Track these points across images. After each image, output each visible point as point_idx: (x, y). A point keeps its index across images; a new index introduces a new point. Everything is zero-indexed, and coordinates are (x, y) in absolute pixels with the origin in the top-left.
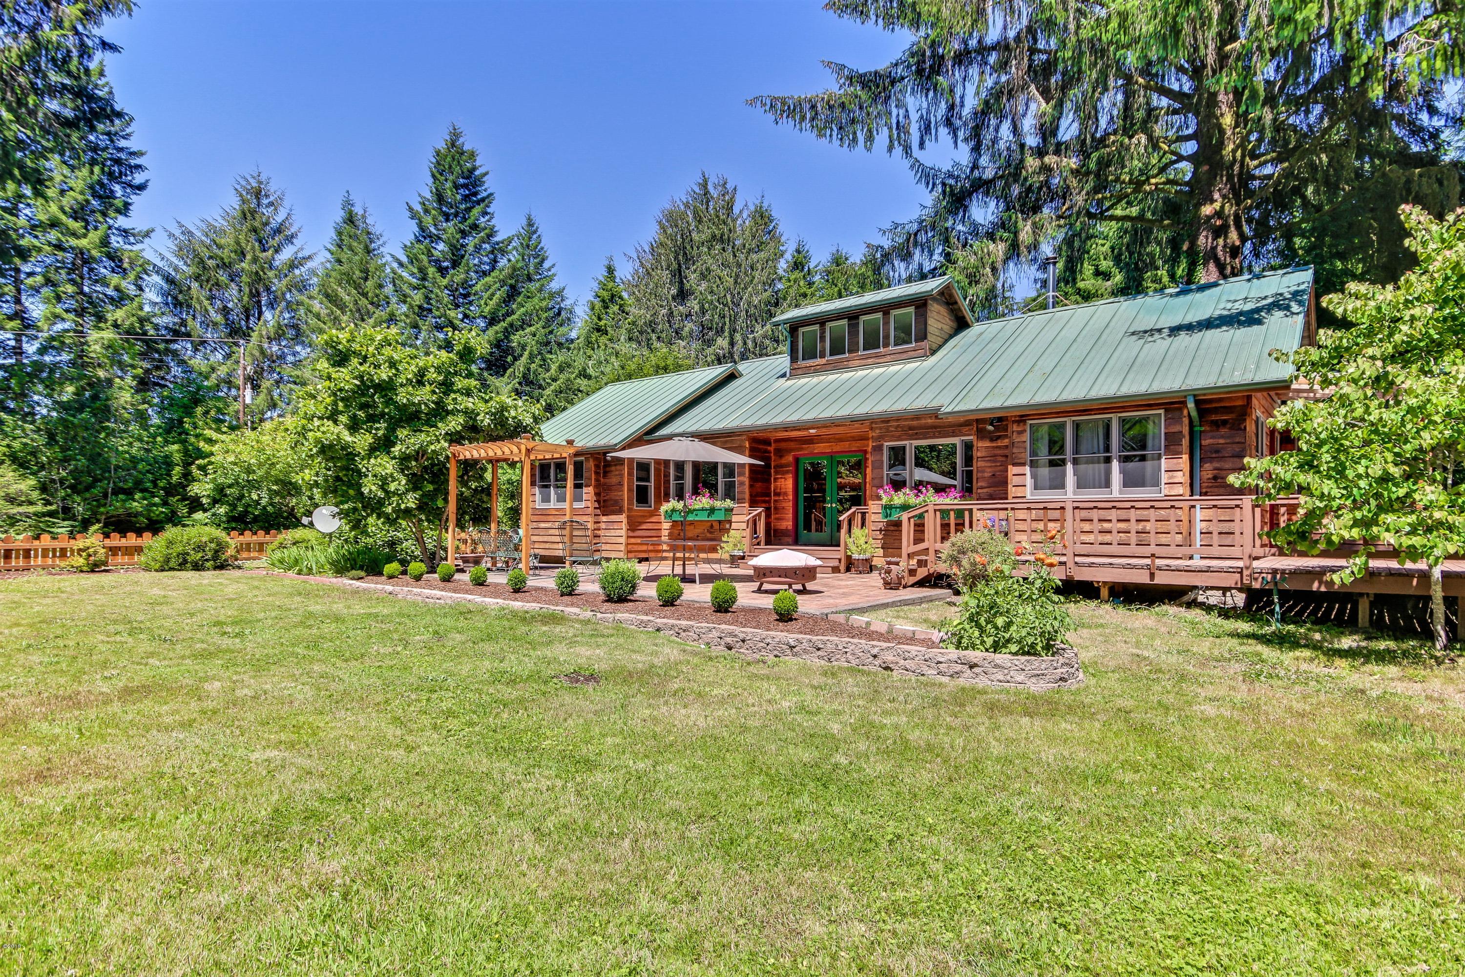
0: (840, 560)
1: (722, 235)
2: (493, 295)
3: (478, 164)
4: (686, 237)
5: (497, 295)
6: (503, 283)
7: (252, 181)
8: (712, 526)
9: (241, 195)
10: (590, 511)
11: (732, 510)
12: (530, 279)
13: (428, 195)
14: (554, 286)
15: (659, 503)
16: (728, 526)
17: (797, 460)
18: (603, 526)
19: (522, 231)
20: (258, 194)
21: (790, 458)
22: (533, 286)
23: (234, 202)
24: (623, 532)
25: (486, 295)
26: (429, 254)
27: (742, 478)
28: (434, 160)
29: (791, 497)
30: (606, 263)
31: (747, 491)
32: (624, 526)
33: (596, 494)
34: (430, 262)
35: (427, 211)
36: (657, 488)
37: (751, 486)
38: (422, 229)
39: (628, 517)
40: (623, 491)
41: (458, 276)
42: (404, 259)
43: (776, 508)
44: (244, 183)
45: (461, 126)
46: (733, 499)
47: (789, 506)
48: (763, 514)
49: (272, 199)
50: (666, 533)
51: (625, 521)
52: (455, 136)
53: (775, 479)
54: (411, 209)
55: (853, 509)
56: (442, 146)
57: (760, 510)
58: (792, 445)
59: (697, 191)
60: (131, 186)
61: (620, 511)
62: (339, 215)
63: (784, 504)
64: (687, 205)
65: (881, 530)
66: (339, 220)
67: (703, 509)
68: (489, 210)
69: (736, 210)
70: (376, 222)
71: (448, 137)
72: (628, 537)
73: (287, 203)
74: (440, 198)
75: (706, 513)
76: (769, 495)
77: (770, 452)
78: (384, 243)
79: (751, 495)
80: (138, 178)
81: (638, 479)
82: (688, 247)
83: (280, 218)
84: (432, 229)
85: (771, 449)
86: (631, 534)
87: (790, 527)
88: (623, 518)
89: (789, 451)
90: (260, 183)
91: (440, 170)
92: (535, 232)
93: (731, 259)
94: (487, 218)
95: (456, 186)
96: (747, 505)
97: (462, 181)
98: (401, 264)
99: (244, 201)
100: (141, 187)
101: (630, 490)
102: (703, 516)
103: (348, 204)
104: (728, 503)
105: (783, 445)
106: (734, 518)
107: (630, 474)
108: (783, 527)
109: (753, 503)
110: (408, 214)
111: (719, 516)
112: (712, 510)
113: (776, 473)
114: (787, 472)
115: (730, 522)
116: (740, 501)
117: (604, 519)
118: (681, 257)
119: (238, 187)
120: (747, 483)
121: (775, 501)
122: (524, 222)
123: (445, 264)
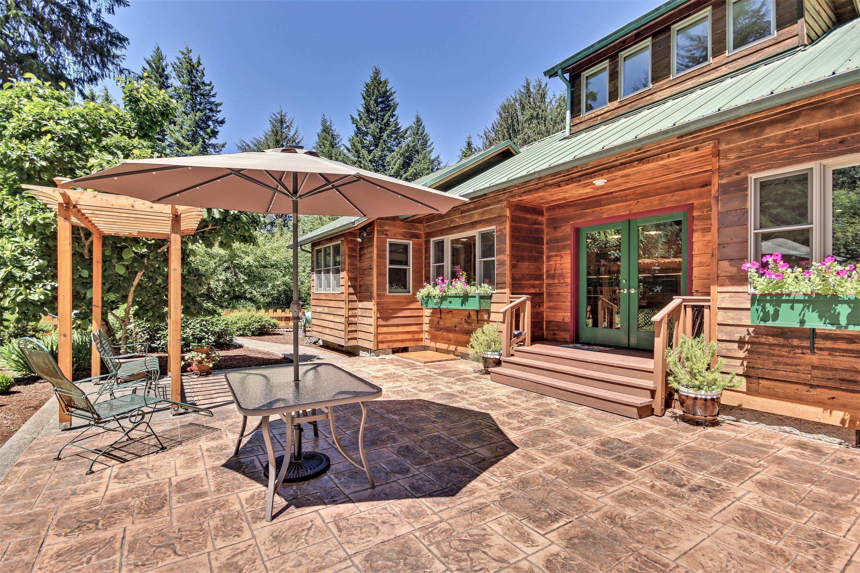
0: (653, 393)
1: (538, 114)
2: (396, 162)
3: (388, 88)
4: (514, 117)
5: (398, 162)
6: (402, 155)
7: (278, 115)
8: (469, 316)
9: (273, 123)
10: (343, 297)
11: (490, 297)
12: (418, 152)
13: (362, 110)
14: (433, 156)
15: (418, 286)
16: (486, 317)
17: (577, 231)
18: (359, 312)
19: (414, 125)
20: (282, 122)
21: (567, 230)
22: (421, 157)
23: (268, 128)
24: (372, 321)
25: (392, 163)
26: (362, 142)
27: (502, 257)
28: (365, 89)
29: (569, 280)
30: (467, 140)
31: (508, 272)
32: (374, 314)
33: (350, 279)
34: (362, 147)
35: (361, 119)
36: (417, 272)
37: (513, 266)
38: (358, 129)
39: (378, 304)
40: (372, 275)
41: (378, 153)
42: (350, 147)
43: (549, 294)
44: (274, 117)
45: (381, 68)
46: (491, 282)
47: (567, 291)
48: (528, 304)
49: (288, 124)
50: (426, 320)
51: (375, 308)
52: (377, 73)
53: (548, 257)
54: (352, 118)
55: (677, 301)
56: (369, 81)
57: (524, 297)
58: (570, 212)
59: (523, 91)
60: (218, 122)
61: (369, 299)
62: (319, 128)
63: (560, 290)
64: (515, 100)
65: (741, 342)
66: (319, 131)
67: (456, 296)
68: (394, 113)
69: (548, 100)
70: (337, 129)
71: (372, 75)
72: (378, 326)
73: (294, 126)
74: (368, 110)
75: (459, 300)
76: (540, 277)
77: (541, 224)
78: (341, 139)
79: (513, 278)
80: (220, 117)
81: (392, 262)
82: (516, 125)
83: (291, 134)
84: (364, 129)
85: (543, 219)
86: (381, 322)
87: (568, 320)
88: (371, 305)
89: (566, 220)
90: (281, 116)
91: (368, 95)
92: (421, 125)
93: (544, 128)
94: (394, 118)
95: (377, 104)
96: (507, 291)
97: (379, 100)
98: (348, 150)
99: (274, 126)
100: (222, 122)
101: (380, 274)
102: (456, 304)
103: (324, 121)
104: (486, 289)
105: (558, 213)
106: (494, 308)
107: (381, 256)
108: (559, 319)
109: (516, 290)
110: (351, 121)
111: (473, 305)
112: (465, 298)
113: (550, 249)
114: (564, 248)
115: (489, 312)
116: (500, 285)
117: (360, 305)
118: (511, 131)
119: (271, 119)
120: (508, 262)
121: (548, 285)
122: (415, 120)
123: (372, 148)
